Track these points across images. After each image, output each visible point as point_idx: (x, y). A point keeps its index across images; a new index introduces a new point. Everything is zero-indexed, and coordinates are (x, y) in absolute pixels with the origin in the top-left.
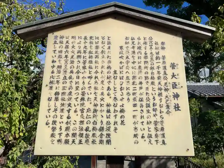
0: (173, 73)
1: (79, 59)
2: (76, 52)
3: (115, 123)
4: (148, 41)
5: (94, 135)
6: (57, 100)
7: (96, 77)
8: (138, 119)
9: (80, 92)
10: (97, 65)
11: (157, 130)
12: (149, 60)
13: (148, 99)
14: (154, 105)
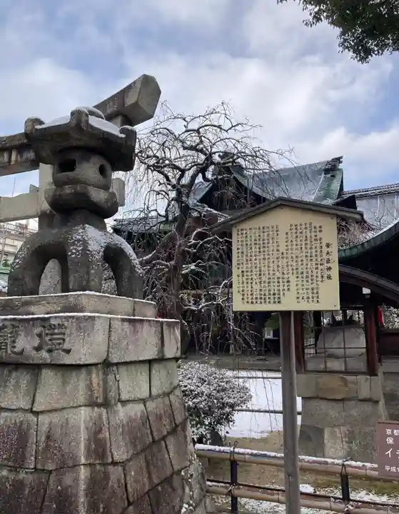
0: (328, 251)
1: (256, 246)
2: (253, 240)
3: (284, 290)
5: (269, 298)
6: (243, 276)
7: (268, 259)
8: (300, 286)
9: (258, 269)
10: (269, 249)
11: (313, 294)
12: (308, 242)
13: (307, 273)
14: (312, 276)
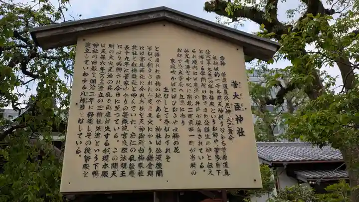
0: (235, 93)
1: (119, 73)
2: (115, 63)
3: (167, 150)
4: (204, 54)
5: (140, 165)
6: (90, 123)
7: (142, 95)
8: (196, 145)
9: (121, 112)
10: (142, 80)
11: (219, 159)
12: (206, 76)
13: (207, 123)
14: (214, 129)
